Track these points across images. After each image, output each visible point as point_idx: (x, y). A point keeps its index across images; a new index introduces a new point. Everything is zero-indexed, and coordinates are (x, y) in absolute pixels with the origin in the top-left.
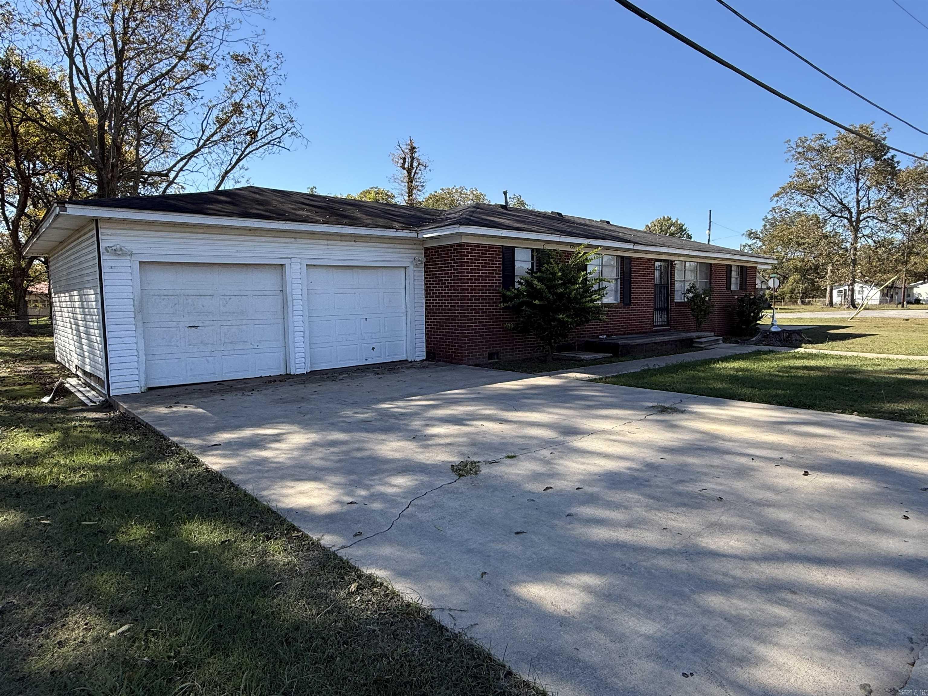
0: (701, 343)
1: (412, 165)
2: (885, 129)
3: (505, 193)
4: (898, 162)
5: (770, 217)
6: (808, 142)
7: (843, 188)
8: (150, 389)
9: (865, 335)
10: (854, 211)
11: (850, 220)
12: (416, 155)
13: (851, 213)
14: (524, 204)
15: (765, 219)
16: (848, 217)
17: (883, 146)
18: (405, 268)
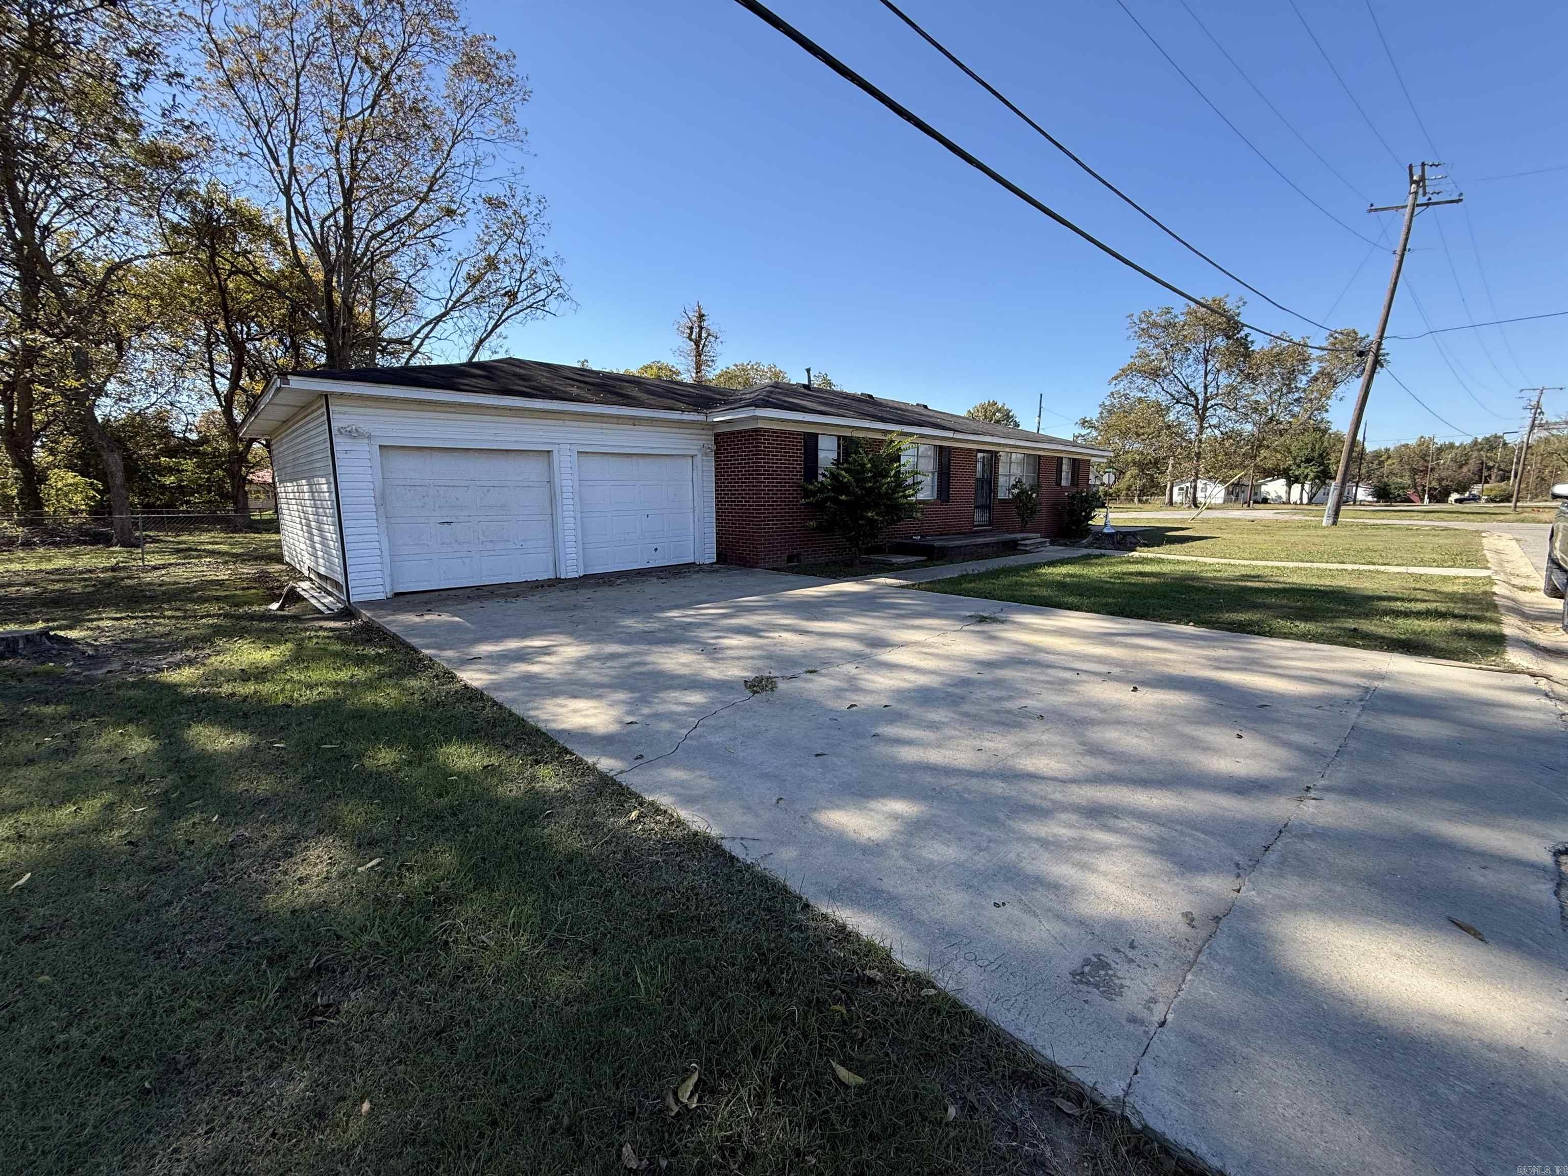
0: (1026, 545)
1: (700, 336)
2: (1241, 304)
3: (808, 371)
4: (1252, 342)
5: (1107, 403)
6: (1154, 317)
7: (1189, 371)
8: (397, 595)
9: (1206, 538)
10: (1201, 397)
11: (1196, 408)
12: (705, 324)
13: (1197, 399)
14: (830, 384)
15: (1103, 405)
16: (1194, 403)
17: (1236, 323)
18: (693, 456)
